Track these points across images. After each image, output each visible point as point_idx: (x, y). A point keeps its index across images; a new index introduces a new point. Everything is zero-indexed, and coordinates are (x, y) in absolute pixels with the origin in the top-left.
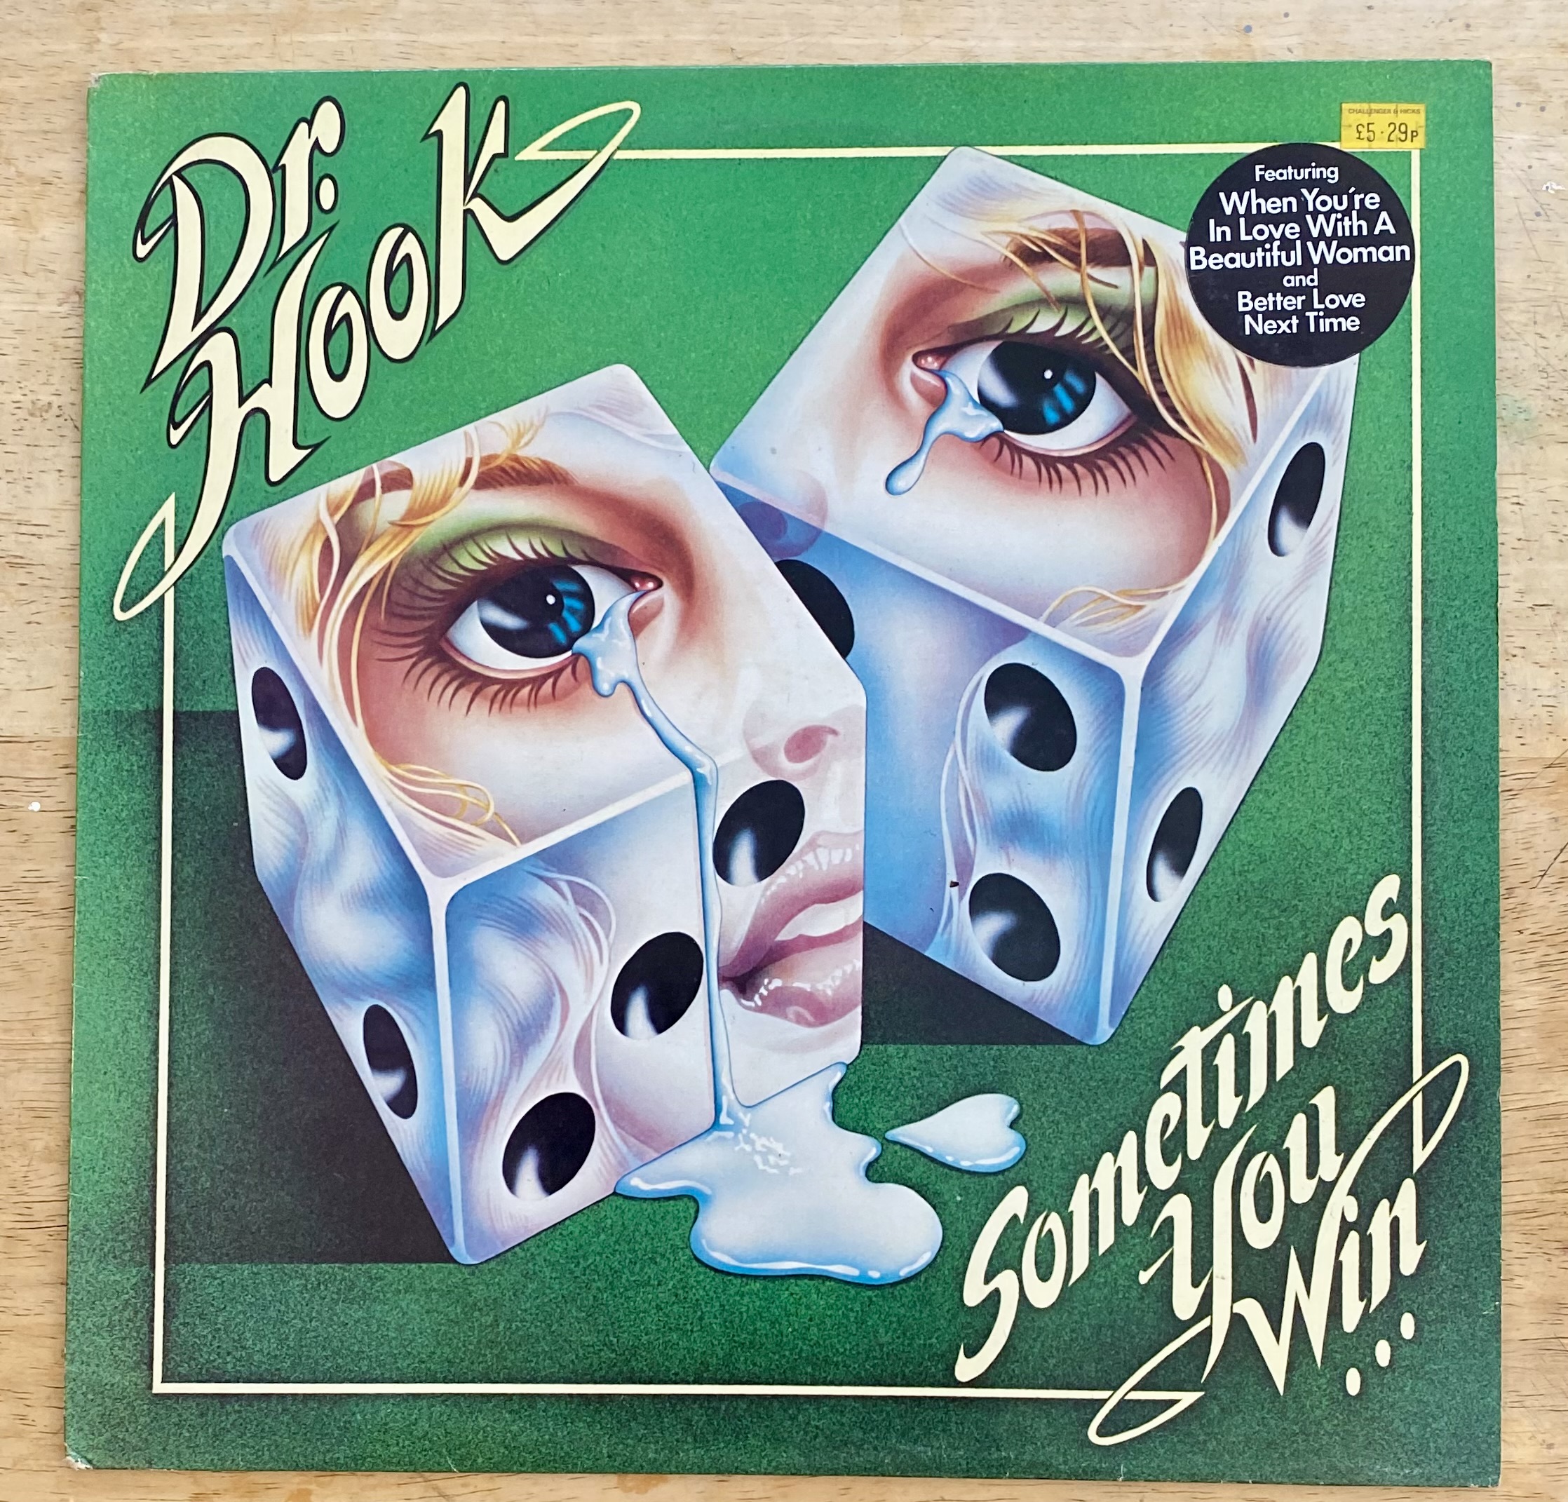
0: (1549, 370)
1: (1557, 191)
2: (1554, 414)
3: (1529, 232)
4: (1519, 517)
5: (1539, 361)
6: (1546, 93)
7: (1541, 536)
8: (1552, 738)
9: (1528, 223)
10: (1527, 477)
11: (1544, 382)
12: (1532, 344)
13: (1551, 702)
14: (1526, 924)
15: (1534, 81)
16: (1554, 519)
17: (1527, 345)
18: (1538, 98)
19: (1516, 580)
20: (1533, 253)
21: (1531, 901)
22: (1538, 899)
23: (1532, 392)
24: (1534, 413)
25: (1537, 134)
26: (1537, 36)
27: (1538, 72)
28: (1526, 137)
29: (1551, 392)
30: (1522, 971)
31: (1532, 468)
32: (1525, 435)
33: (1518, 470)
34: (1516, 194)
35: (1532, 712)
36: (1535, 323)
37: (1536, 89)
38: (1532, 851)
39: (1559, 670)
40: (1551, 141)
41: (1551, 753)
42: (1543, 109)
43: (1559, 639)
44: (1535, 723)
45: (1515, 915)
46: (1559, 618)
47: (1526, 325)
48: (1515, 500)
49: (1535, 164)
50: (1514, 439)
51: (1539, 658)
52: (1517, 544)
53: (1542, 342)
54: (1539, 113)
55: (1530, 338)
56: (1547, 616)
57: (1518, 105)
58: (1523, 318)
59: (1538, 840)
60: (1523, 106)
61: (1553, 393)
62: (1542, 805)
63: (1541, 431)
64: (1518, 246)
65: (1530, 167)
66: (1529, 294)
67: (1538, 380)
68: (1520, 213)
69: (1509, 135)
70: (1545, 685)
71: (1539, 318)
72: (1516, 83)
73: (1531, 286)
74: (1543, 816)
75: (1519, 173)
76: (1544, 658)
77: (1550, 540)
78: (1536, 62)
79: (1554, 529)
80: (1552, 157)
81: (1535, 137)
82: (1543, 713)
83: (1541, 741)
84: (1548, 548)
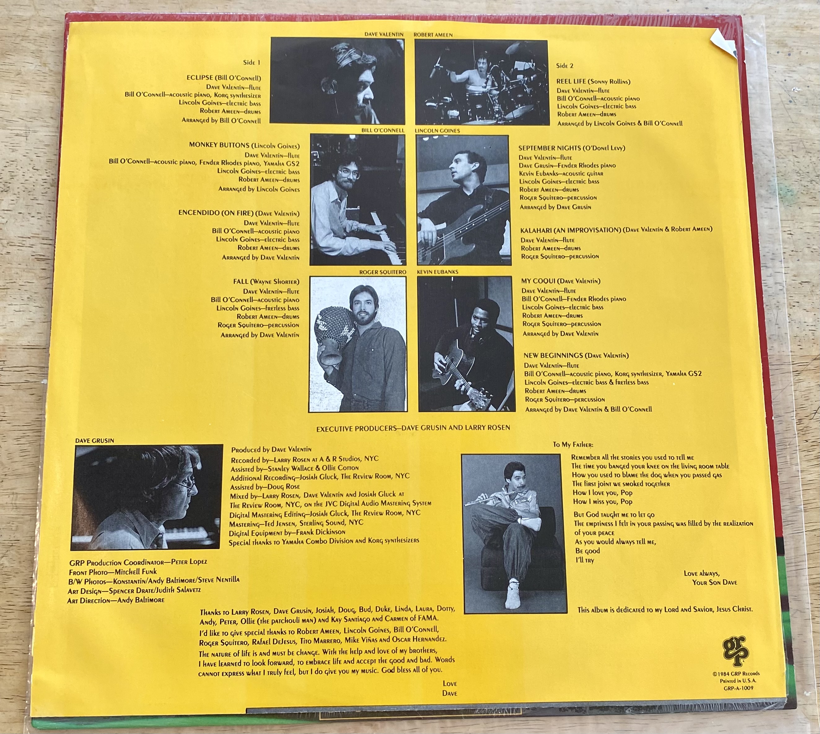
0: (800, 172)
1: (799, 91)
2: (805, 192)
3: (788, 110)
4: (791, 240)
5: (796, 168)
6: (790, 47)
7: (803, 249)
8: (815, 346)
9: (786, 106)
10: (794, 222)
11: (799, 178)
12: (792, 160)
13: (813, 328)
14: (809, 437)
15: (784, 42)
16: (808, 241)
17: (789, 161)
18: (786, 50)
19: (792, 270)
20: (790, 119)
21: (810, 425)
22: (814, 425)
23: (794, 182)
24: (795, 193)
25: (787, 65)
26: (784, 23)
27: (786, 38)
28: (782, 67)
29: (803, 182)
30: (808, 461)
31: (796, 217)
32: (792, 203)
33: (789, 218)
34: (780, 93)
35: (804, 333)
36: (793, 151)
37: (786, 46)
38: (810, 400)
39: (816, 313)
40: (794, 69)
41: (815, 353)
42: (789, 55)
43: (815, 298)
44: (806, 339)
45: (804, 433)
46: (814, 288)
47: (788, 152)
48: (789, 232)
49: (787, 78)
50: (787, 204)
51: (806, 307)
52: (792, 253)
53: (796, 160)
54: (788, 56)
55: (791, 158)
56: (807, 287)
57: (778, 52)
58: (787, 149)
59: (812, 396)
60: (780, 53)
61: (803, 183)
62: (812, 378)
63: (799, 200)
64: (782, 115)
65: (785, 80)
66: (789, 138)
67: (796, 177)
68: (782, 101)
69: (775, 66)
70: (810, 320)
71: (795, 149)
72: (776, 43)
73: (790, 134)
74: (813, 384)
75: (780, 83)
76: (808, 307)
77: (807, 251)
78: (785, 34)
79: (809, 246)
80: (796, 76)
81: (787, 67)
82: (810, 333)
83: (810, 347)
84: (806, 255)
